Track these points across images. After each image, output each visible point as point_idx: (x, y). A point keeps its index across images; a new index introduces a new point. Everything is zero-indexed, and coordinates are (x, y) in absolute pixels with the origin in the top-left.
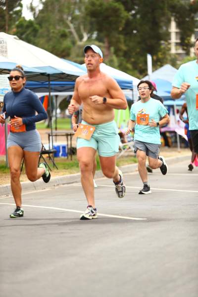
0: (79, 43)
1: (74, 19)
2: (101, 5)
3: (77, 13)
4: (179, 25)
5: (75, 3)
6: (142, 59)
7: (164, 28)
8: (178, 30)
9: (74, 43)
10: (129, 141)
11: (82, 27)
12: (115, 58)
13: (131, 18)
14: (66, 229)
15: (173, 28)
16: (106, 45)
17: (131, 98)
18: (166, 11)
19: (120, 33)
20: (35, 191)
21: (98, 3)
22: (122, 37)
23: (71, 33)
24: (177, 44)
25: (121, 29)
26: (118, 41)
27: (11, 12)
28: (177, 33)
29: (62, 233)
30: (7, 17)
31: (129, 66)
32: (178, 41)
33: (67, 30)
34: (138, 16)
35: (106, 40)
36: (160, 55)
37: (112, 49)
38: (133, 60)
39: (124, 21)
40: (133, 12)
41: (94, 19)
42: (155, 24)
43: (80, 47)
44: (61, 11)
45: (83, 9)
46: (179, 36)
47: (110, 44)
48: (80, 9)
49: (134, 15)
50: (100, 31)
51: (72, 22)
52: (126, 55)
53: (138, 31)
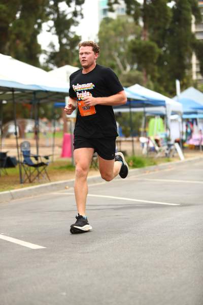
0: (124, 73)
1: (120, 54)
2: (140, 44)
3: (122, 50)
4: (199, 58)
5: (121, 43)
6: (171, 83)
7: (187, 61)
8: (198, 62)
9: (120, 72)
10: (163, 146)
11: (126, 61)
12: (151, 84)
13: (162, 53)
14: (120, 213)
15: (194, 60)
16: (144, 73)
17: (164, 112)
18: (189, 47)
19: (155, 64)
20: (94, 185)
21: (137, 42)
22: (156, 68)
23: (117, 65)
24: (197, 72)
25: (155, 61)
26: (153, 70)
27: (73, 51)
28: (197, 64)
29: (117, 216)
30: (70, 55)
31: (162, 89)
32: (199, 70)
33: (115, 63)
34: (168, 52)
35: (144, 70)
36: (185, 80)
37: (149, 77)
38: (165, 84)
39: (157, 56)
40: (164, 49)
41: (135, 55)
42: (181, 58)
43: (124, 76)
44: (110, 49)
45: (127, 47)
46: (199, 66)
47: (148, 73)
48: (124, 47)
49: (165, 51)
50: (139, 63)
51: (118, 56)
52: (160, 81)
53: (168, 63)
